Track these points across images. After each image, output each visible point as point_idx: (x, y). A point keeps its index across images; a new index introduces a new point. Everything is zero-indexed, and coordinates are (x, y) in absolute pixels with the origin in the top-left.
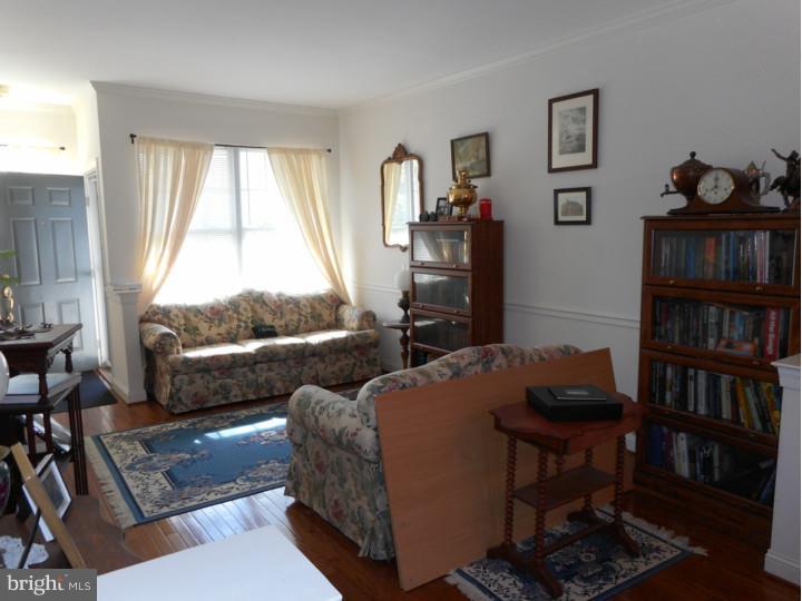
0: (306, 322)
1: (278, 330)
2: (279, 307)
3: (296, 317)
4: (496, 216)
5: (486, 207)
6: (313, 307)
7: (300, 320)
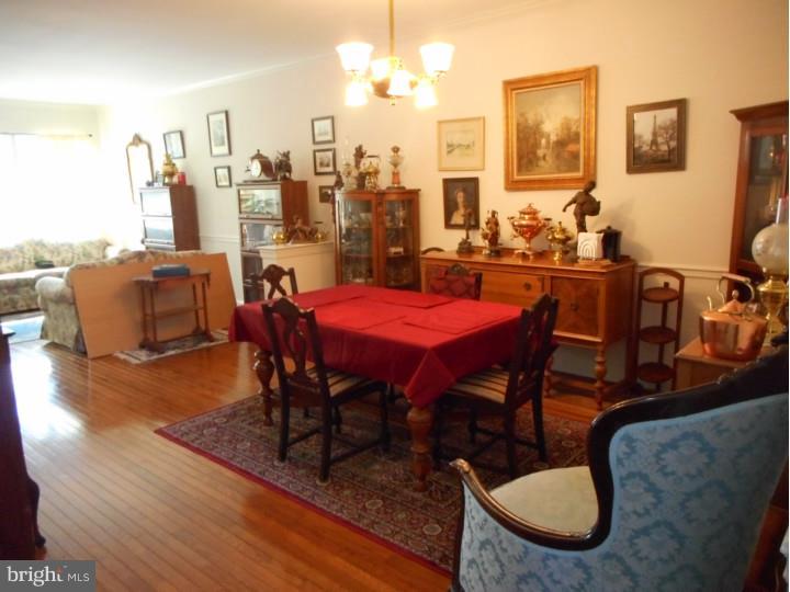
0: (79, 259)
1: (55, 264)
2: (57, 248)
3: (70, 255)
4: (188, 183)
5: (183, 177)
6: (84, 249)
7: (73, 258)
